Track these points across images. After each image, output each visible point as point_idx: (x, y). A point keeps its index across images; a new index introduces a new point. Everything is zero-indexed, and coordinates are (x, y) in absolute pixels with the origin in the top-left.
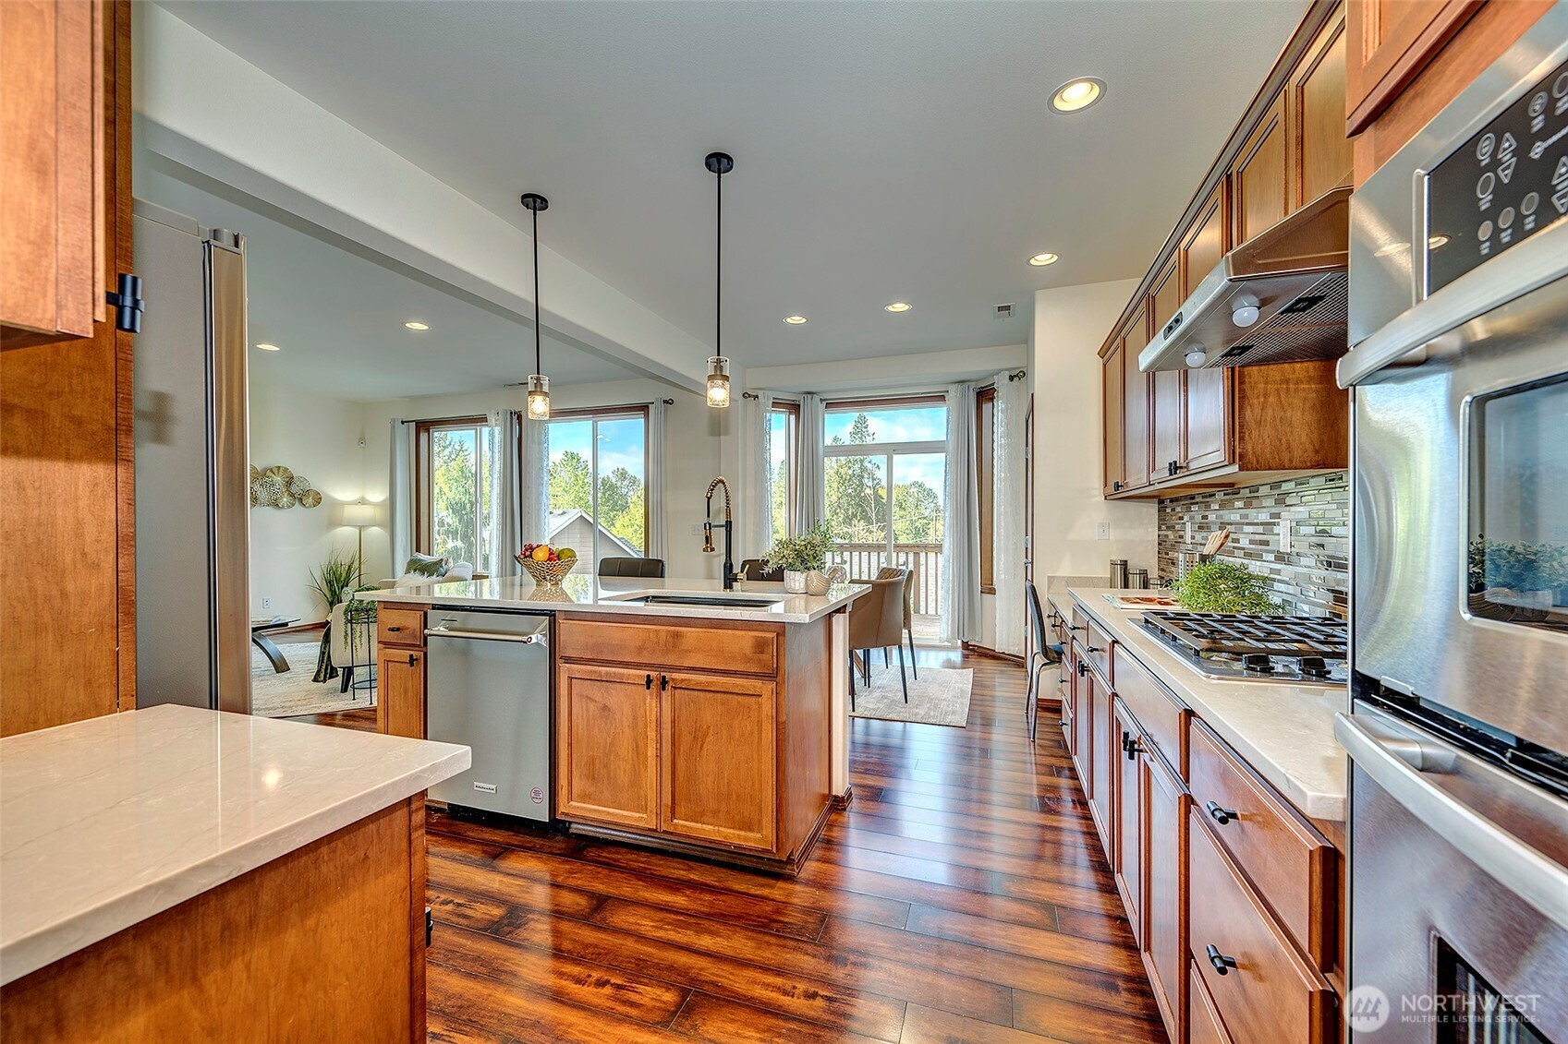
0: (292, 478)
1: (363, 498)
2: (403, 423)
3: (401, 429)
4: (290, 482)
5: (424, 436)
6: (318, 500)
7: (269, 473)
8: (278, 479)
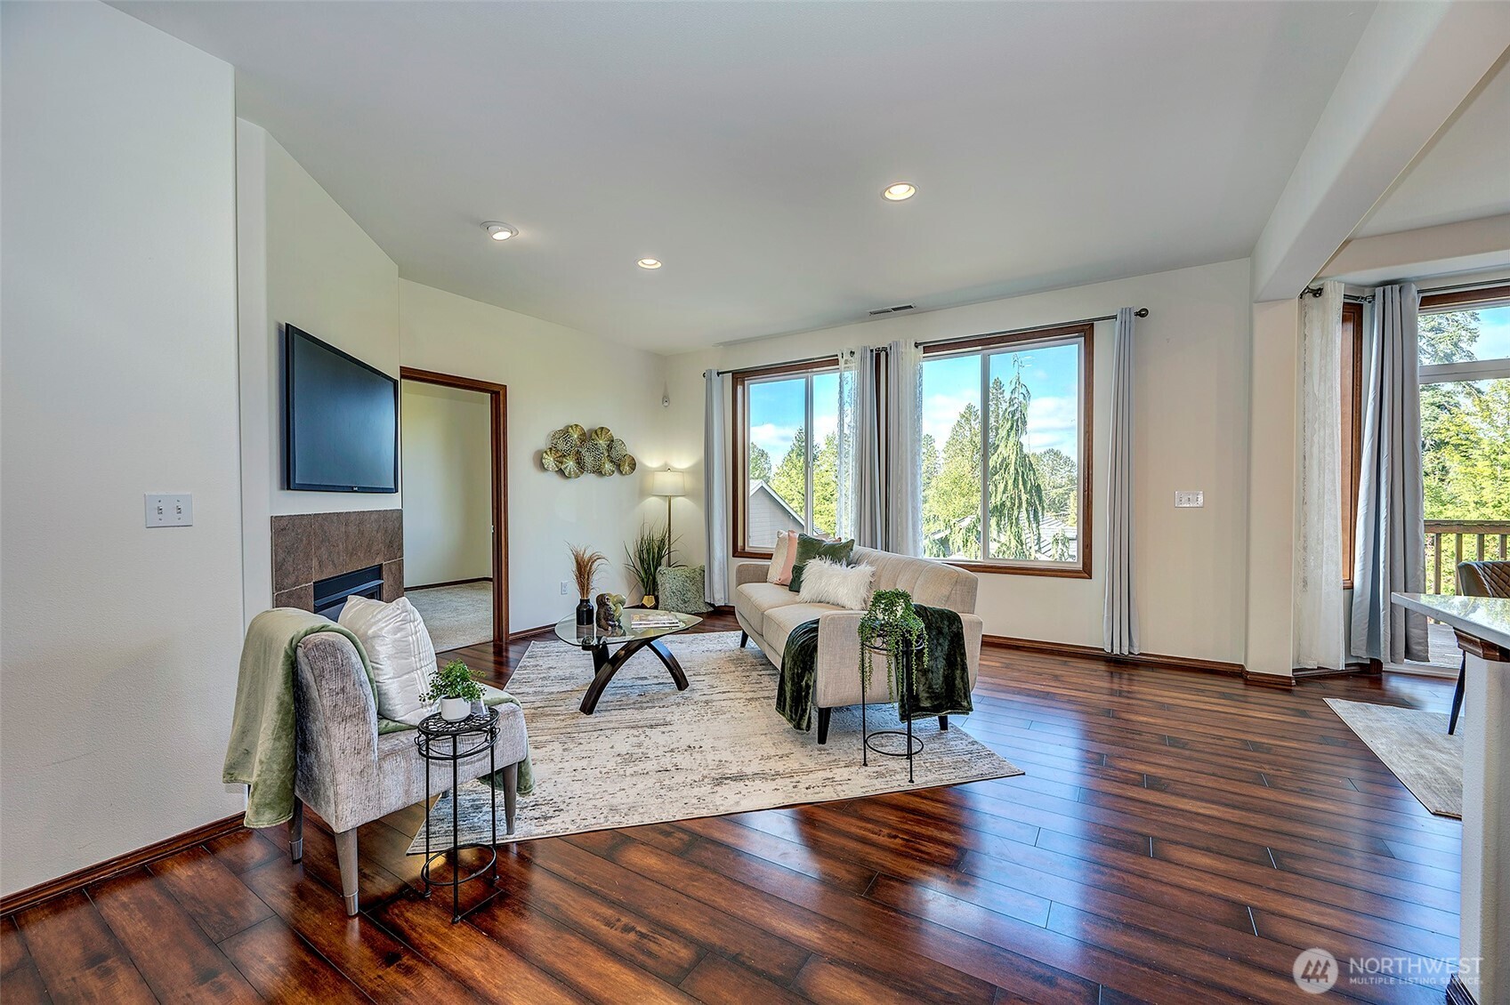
0: (613, 441)
1: (666, 464)
2: (718, 374)
3: (716, 380)
4: (611, 444)
5: (740, 389)
6: (633, 466)
7: (594, 436)
8: (602, 443)
